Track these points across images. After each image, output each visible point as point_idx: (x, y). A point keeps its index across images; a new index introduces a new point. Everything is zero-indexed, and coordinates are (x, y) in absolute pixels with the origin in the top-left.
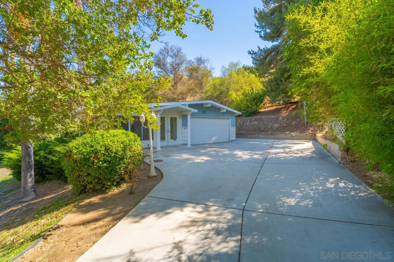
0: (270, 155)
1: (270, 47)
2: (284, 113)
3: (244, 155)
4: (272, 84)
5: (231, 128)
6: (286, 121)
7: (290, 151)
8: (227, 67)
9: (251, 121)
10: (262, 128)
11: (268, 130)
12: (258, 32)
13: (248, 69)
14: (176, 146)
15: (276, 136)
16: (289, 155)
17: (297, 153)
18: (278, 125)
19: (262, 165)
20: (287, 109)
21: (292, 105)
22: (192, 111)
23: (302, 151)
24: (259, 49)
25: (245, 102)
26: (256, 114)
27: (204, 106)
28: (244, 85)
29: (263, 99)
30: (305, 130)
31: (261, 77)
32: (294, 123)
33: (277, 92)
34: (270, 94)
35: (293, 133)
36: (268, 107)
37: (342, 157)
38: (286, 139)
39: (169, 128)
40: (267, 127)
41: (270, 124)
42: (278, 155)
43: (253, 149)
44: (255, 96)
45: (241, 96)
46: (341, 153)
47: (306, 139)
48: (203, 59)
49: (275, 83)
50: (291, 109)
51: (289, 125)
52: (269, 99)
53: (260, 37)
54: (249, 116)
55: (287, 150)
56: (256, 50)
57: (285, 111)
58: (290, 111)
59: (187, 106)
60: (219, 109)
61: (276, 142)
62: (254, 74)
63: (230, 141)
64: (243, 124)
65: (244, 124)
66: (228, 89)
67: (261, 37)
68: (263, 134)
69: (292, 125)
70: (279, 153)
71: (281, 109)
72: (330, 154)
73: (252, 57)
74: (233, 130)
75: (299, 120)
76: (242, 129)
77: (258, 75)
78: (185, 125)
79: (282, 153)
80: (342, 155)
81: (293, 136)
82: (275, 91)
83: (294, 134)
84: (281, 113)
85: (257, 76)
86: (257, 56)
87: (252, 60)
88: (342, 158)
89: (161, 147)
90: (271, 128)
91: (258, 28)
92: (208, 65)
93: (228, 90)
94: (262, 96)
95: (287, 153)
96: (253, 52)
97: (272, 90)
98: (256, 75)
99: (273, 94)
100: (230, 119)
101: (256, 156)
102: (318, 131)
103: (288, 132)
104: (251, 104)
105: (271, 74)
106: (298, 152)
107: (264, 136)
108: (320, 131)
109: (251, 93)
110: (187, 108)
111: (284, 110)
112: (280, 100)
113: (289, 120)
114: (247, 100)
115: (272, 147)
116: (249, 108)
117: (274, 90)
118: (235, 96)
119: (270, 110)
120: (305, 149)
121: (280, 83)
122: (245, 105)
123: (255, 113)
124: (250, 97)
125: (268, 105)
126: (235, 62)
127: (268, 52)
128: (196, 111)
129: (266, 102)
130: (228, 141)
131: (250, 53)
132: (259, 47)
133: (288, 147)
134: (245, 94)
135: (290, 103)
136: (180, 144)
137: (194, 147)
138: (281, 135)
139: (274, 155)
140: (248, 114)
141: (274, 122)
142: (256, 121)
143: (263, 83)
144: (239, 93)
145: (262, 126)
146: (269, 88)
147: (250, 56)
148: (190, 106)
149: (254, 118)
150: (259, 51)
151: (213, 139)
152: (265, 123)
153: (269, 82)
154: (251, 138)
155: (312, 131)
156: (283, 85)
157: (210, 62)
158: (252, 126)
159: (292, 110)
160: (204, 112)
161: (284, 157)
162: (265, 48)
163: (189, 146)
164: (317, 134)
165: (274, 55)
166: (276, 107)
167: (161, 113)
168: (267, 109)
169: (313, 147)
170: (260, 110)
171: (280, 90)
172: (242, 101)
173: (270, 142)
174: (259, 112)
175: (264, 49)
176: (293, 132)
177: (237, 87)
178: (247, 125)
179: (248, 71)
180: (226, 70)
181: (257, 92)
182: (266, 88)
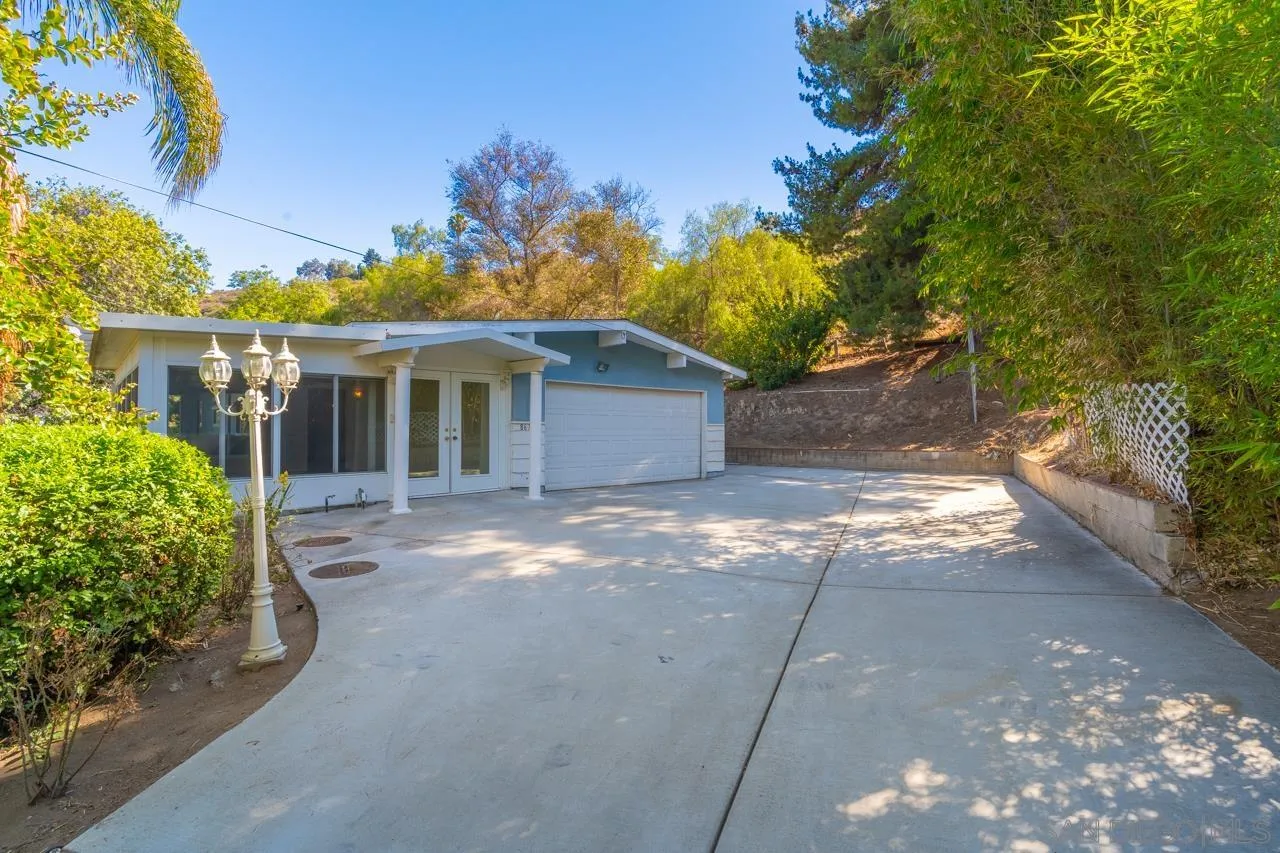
0: (846, 541)
1: (849, 149)
2: (899, 379)
3: (741, 539)
4: (858, 276)
5: (707, 427)
6: (903, 406)
7: (927, 523)
8: (706, 219)
9: (782, 405)
10: (823, 430)
11: (844, 438)
12: (808, 99)
13: (776, 224)
14: (482, 497)
15: (872, 460)
16: (927, 541)
17: (954, 533)
18: (877, 419)
19: (811, 590)
20: (907, 366)
21: (924, 353)
22: (547, 361)
23: (973, 521)
24: (813, 154)
25: (764, 339)
26: (799, 382)
27: (604, 343)
28: (763, 282)
29: (825, 330)
30: (975, 439)
31: (820, 253)
32: (935, 411)
33: (876, 304)
34: (850, 312)
35: (932, 449)
36: (844, 358)
37: (1174, 565)
38: (907, 471)
39: (457, 424)
40: (840, 424)
41: (851, 417)
42: (878, 539)
43: (779, 510)
44: (799, 315)
45: (750, 318)
46: (1172, 545)
47: (981, 471)
48: (623, 189)
49: (867, 272)
50: (920, 362)
51: (918, 420)
52: (846, 329)
53: (815, 113)
54: (775, 387)
55: (915, 517)
56: (802, 157)
57: (901, 372)
58: (917, 372)
59: (532, 338)
60: (663, 356)
61: (869, 479)
62: (795, 241)
63: (704, 475)
64: (756, 414)
65: (758, 415)
66: (706, 295)
67: (818, 113)
68: (823, 453)
69: (928, 420)
70: (882, 530)
71: (884, 365)
72: (1096, 541)
73: (788, 185)
74: (716, 435)
75: (951, 402)
76: (751, 433)
77: (809, 247)
78: (520, 412)
79: (894, 530)
80: (1172, 554)
81: (930, 460)
82: (865, 301)
83: (934, 452)
84: (888, 377)
85: (806, 251)
86: (806, 180)
87: (786, 191)
88: (1179, 571)
89: (413, 501)
90: (853, 430)
91: (808, 86)
92: (641, 212)
93: (707, 298)
94: (821, 318)
95: (914, 531)
96: (792, 164)
97: (856, 296)
98: (802, 246)
99: (861, 310)
100: (705, 395)
101: (787, 546)
102: (1026, 444)
103: (912, 446)
104: (782, 345)
105: (852, 243)
106: (960, 527)
107: (826, 459)
108: (1032, 442)
109: (785, 308)
110: (529, 346)
111: (898, 368)
112: (883, 333)
113: (916, 403)
114: (772, 333)
115: (854, 505)
116: (776, 360)
117: (863, 296)
118: (729, 317)
119: (847, 370)
120: (985, 513)
121: (883, 272)
122: (764, 348)
123: (799, 376)
124: (780, 322)
125: (843, 351)
126: (734, 203)
127: (843, 168)
128: (565, 359)
129: (835, 343)
130: (696, 476)
131: (779, 167)
132: (811, 149)
133: (912, 505)
134: (763, 309)
135: (919, 345)
136: (502, 486)
137: (551, 500)
138: (889, 457)
139: (862, 542)
140: (771, 381)
141: (864, 409)
142: (800, 403)
143: (826, 272)
144: (744, 308)
145: (822, 422)
146: (846, 290)
147: (780, 178)
148: (542, 339)
149: (792, 393)
150: (811, 162)
151: (641, 469)
152: (833, 413)
153: (846, 270)
154: (782, 465)
155: (999, 441)
156: (895, 279)
157: (649, 201)
158: (786, 420)
159: (924, 367)
160: (602, 367)
161: (905, 550)
162: (834, 153)
163: (535, 495)
164: (1023, 452)
165: (863, 178)
166: (868, 358)
167: (411, 361)
168: (838, 366)
169: (1016, 505)
170: (814, 368)
171: (882, 296)
172: (752, 336)
173: (846, 480)
174: (811, 374)
175: (829, 154)
176: (931, 445)
177: (739, 287)
178: (767, 417)
179: (774, 232)
180: (700, 228)
181: (805, 303)
182: (836, 289)
